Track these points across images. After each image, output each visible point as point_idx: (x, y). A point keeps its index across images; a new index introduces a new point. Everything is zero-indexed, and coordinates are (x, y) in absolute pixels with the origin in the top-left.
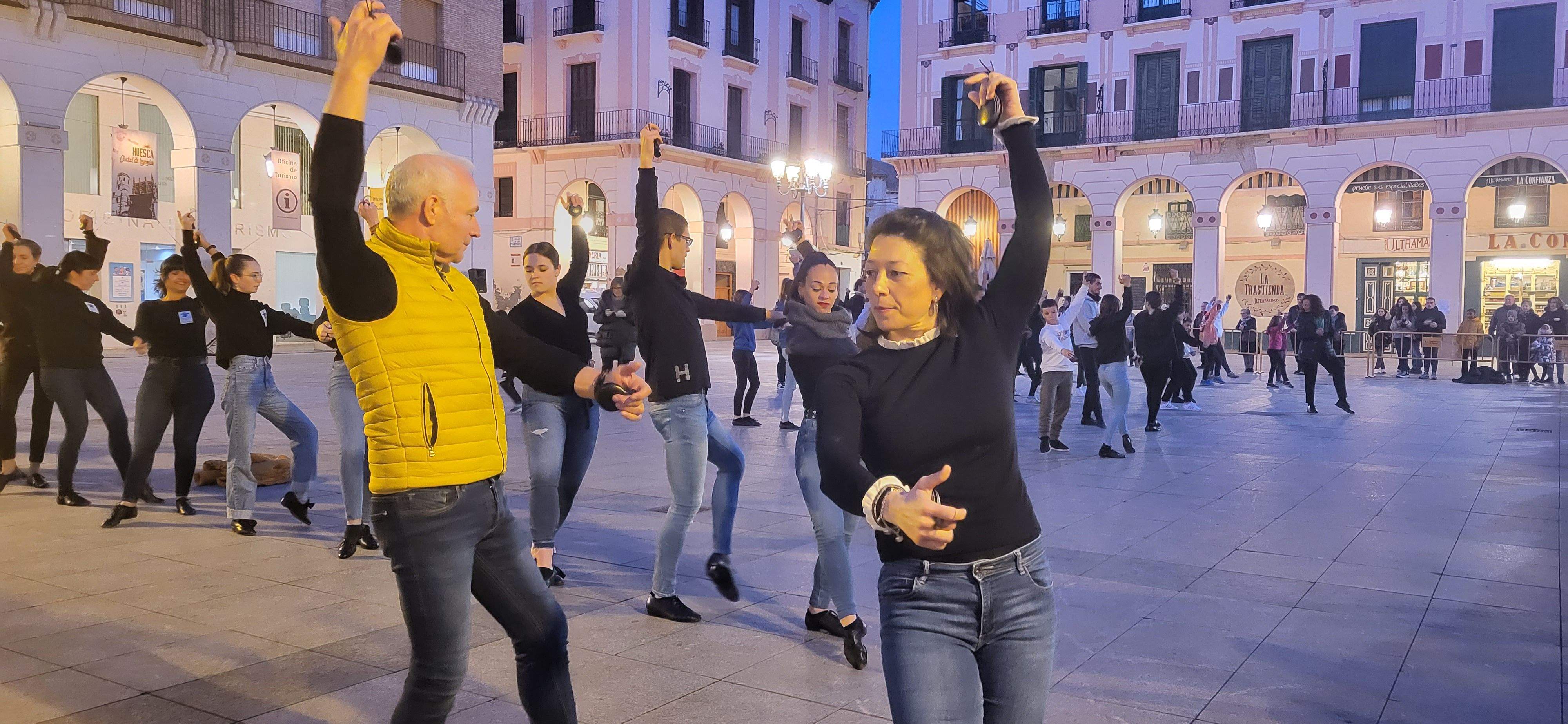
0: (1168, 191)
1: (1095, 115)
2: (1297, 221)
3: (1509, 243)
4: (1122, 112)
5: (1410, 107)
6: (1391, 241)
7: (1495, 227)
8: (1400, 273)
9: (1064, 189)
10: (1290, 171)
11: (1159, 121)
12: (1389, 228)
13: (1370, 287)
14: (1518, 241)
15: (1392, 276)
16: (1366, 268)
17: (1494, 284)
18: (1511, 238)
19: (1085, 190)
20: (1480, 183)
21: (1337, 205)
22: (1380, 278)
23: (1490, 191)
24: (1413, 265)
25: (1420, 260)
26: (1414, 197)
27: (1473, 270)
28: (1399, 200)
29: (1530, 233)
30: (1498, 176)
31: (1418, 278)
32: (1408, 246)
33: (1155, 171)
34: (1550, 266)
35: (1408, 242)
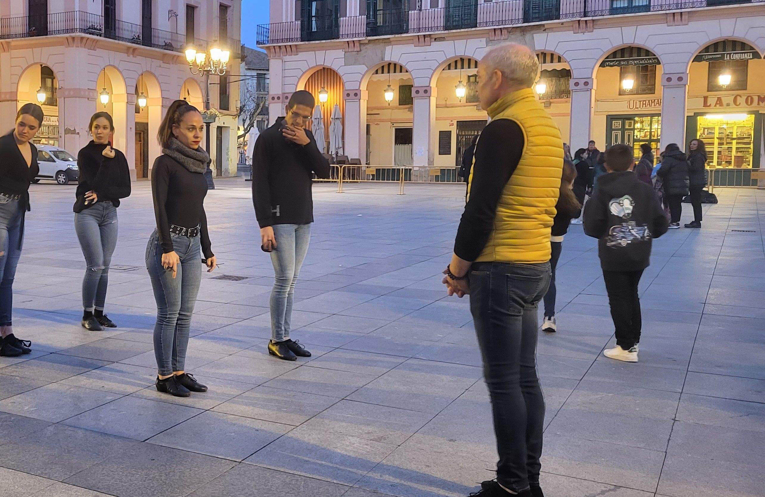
0: (469, 67)
1: (416, 11)
2: (563, 88)
3: (718, 102)
4: (436, 10)
5: (648, 3)
6: (632, 102)
7: (708, 91)
8: (638, 126)
9: (392, 67)
10: (559, 51)
11: (463, 16)
12: (631, 93)
13: (616, 136)
14: (725, 101)
15: (632, 127)
16: (613, 122)
17: (706, 133)
18: (719, 99)
19: (408, 67)
20: (698, 59)
21: (594, 76)
22: (623, 130)
23: (705, 65)
24: (647, 119)
25: (652, 116)
26: (649, 70)
27: (692, 122)
28: (638, 71)
29: (733, 95)
30: (712, 54)
31: (651, 129)
32: (644, 105)
33: (460, 52)
34: (748, 119)
35: (644, 102)
